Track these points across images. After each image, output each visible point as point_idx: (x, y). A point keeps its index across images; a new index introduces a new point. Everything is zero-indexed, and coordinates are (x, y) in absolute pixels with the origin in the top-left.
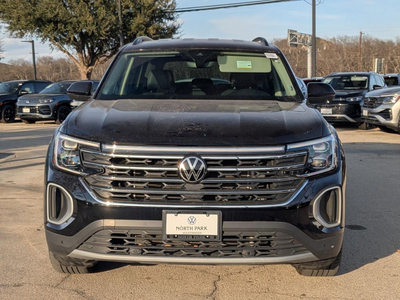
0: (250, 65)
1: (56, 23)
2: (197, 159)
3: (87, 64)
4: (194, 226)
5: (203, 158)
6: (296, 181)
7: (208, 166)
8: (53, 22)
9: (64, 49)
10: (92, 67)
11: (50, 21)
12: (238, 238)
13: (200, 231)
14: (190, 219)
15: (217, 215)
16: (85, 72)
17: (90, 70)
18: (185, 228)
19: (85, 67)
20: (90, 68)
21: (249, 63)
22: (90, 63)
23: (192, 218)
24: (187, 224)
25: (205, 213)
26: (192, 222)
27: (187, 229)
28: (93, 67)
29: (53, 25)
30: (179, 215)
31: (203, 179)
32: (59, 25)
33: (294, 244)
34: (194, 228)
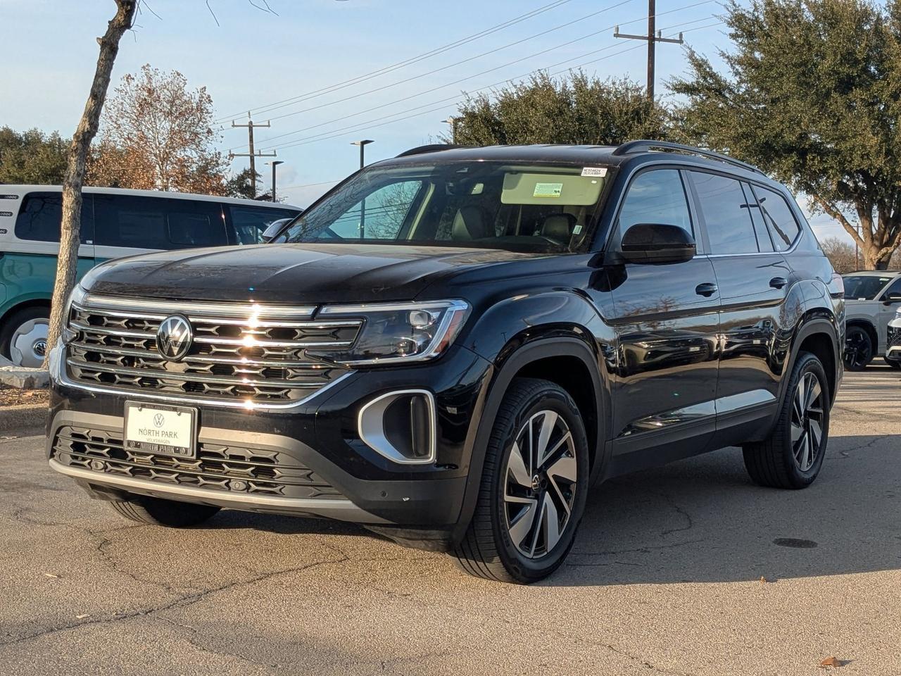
0: (559, 192)
1: (803, 154)
2: (181, 321)
3: (877, 243)
4: (161, 430)
5: (192, 320)
6: (334, 370)
7: (196, 333)
8: (797, 150)
9: (834, 210)
10: (888, 248)
11: (789, 149)
12: (223, 457)
13: (168, 439)
14: (156, 417)
15: (190, 415)
16: (871, 259)
17: (883, 255)
18: (149, 432)
19: (874, 250)
20: (884, 251)
21: (559, 187)
22: (884, 241)
23: (159, 415)
24: (151, 426)
25: (175, 410)
26: (159, 423)
27: (152, 433)
28: (890, 249)
29: (795, 158)
30: (143, 409)
31: (186, 356)
32: (809, 157)
33: (312, 480)
34: (160, 434)
